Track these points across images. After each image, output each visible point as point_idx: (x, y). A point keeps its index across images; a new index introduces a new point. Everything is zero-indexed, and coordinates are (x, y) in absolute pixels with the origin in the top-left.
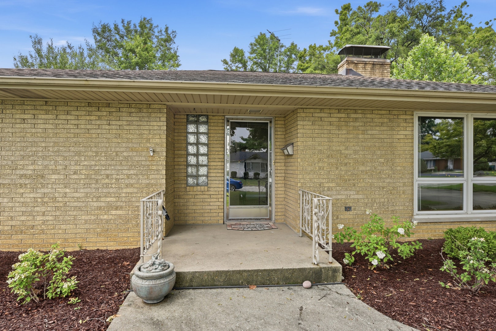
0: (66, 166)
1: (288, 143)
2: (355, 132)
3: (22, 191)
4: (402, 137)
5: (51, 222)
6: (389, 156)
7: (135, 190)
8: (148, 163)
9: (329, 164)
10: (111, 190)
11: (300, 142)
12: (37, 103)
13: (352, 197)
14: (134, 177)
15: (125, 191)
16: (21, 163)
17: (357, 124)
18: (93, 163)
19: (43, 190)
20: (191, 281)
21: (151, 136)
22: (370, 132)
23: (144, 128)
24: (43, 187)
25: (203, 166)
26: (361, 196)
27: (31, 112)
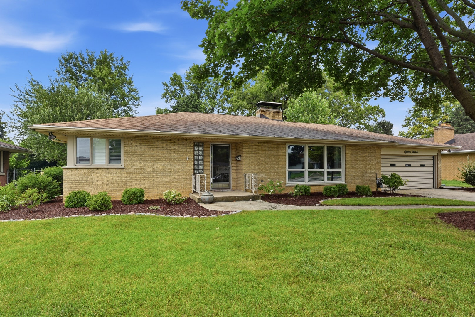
0: (153, 165)
1: (238, 155)
2: (264, 151)
3: (135, 175)
4: (282, 153)
5: (147, 188)
6: (277, 161)
7: (181, 174)
8: (186, 163)
9: (255, 164)
10: (172, 174)
11: (245, 155)
12: (142, 139)
13: (264, 176)
14: (180, 169)
15: (177, 174)
16: (135, 163)
17: (265, 148)
18: (164, 163)
19: (144, 175)
20: (216, 200)
21: (187, 153)
22: (270, 151)
23: (184, 149)
24: (144, 173)
25: (201, 165)
26: (267, 176)
27: (139, 142)
